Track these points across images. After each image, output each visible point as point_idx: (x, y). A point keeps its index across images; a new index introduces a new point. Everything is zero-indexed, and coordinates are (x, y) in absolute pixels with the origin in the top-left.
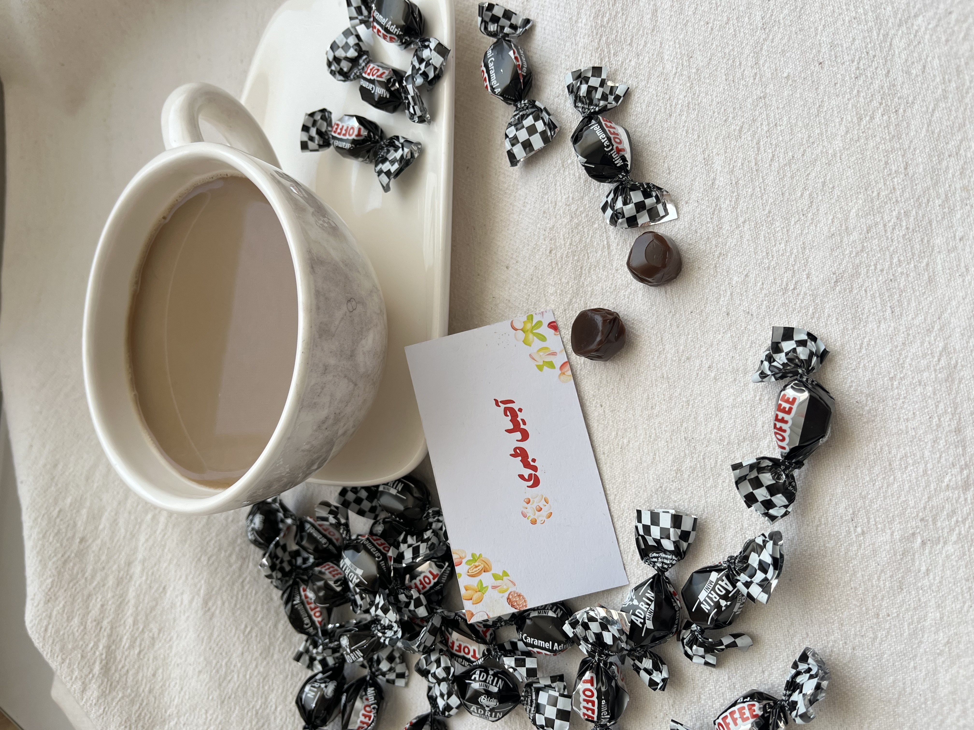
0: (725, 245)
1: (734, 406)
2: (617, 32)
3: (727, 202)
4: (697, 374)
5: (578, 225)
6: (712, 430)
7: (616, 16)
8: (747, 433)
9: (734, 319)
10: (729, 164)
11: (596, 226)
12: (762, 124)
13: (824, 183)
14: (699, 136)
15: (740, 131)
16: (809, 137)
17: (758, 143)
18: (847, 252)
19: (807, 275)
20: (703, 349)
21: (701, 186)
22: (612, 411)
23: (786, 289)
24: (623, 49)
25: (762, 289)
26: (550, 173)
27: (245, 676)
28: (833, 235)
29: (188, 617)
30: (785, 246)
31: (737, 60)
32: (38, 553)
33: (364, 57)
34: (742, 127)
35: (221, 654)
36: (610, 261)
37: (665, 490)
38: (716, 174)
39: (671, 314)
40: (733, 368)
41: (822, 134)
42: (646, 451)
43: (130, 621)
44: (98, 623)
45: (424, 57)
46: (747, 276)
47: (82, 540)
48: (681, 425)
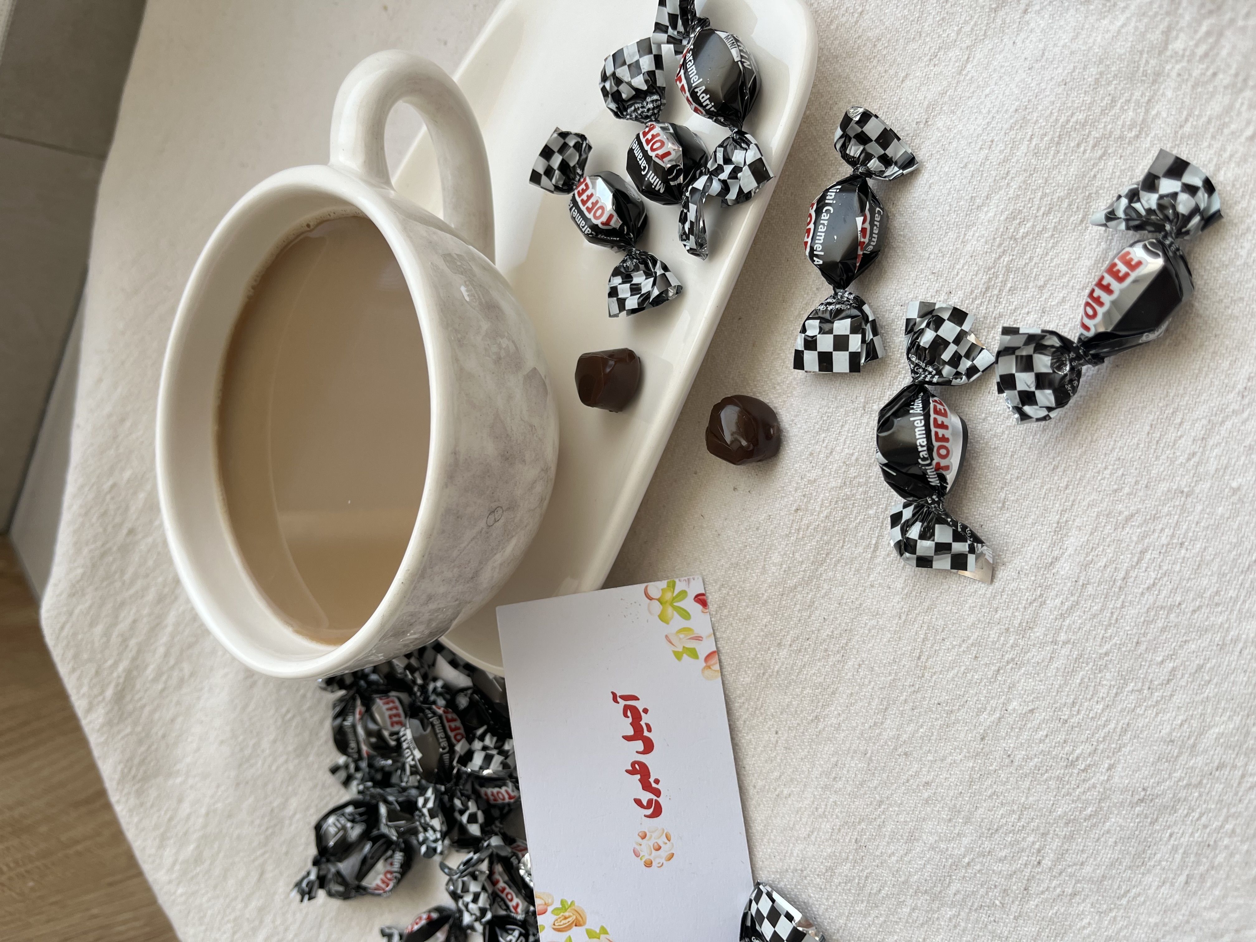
0: (1026, 653)
1: (932, 848)
2: (1031, 259)
3: (1058, 601)
4: (908, 781)
5: (848, 498)
6: (893, 854)
7: (1040, 233)
8: (932, 888)
9: (987, 749)
10: (1087, 554)
11: (871, 512)
12: (1162, 530)
13: (1200, 667)
14: (1067, 487)
15: (1128, 519)
16: (1217, 593)
17: (1143, 552)
18: (1177, 775)
19: (1110, 765)
20: (930, 758)
21: (1035, 557)
22: (786, 748)
23: (1072, 764)
24: (1027, 288)
25: (1041, 741)
26: (842, 406)
27: (270, 767)
28: (1172, 741)
29: (226, 675)
30: (1103, 710)
31: (1180, 415)
32: (75, 532)
33: (655, 97)
34: (1132, 516)
35: (251, 732)
36: (869, 568)
37: (806, 877)
38: (1063, 553)
39: (913, 689)
40: (955, 805)
41: (1235, 602)
42: (804, 820)
43: (161, 650)
44: (125, 640)
45: (733, 159)
46: (1032, 711)
47: (131, 532)
48: (859, 823)
